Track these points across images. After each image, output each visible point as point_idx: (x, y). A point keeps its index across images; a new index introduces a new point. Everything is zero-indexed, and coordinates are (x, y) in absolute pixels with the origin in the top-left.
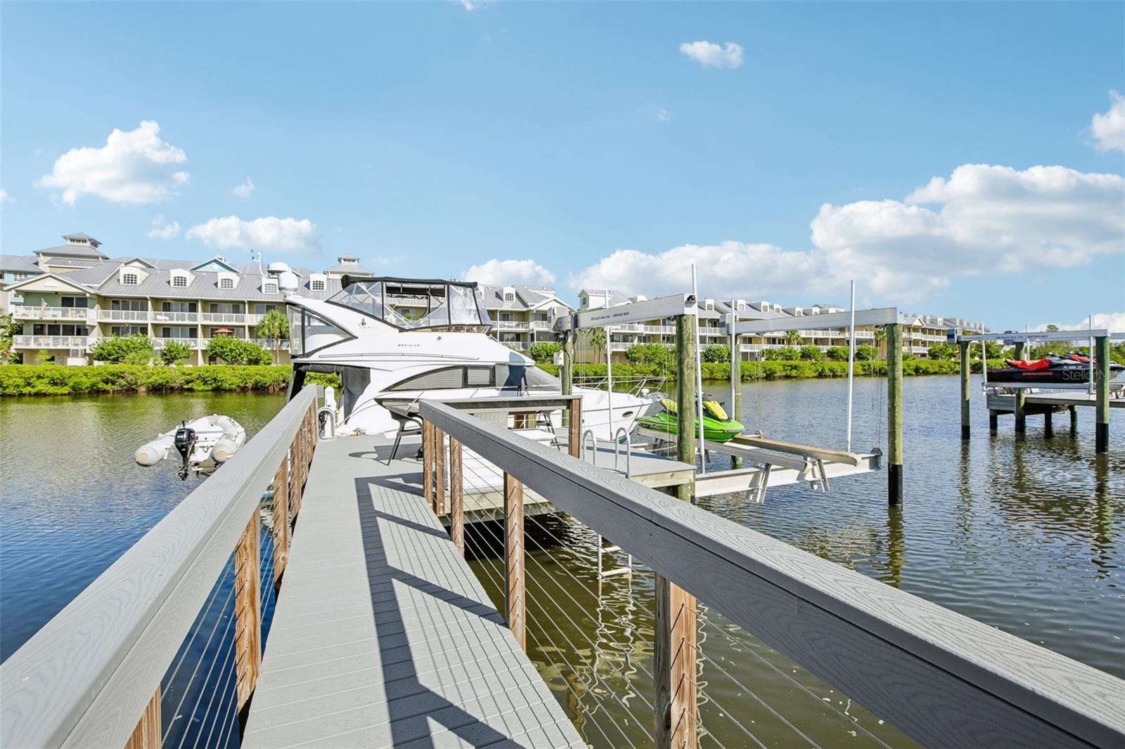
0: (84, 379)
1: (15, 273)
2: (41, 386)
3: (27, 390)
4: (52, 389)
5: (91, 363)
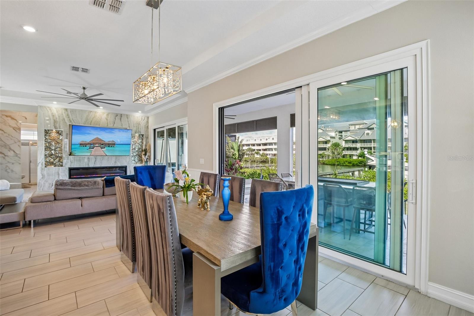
0: (355, 163)
1: (345, 131)
2: (347, 164)
3: (344, 164)
4: (348, 164)
5: (358, 158)
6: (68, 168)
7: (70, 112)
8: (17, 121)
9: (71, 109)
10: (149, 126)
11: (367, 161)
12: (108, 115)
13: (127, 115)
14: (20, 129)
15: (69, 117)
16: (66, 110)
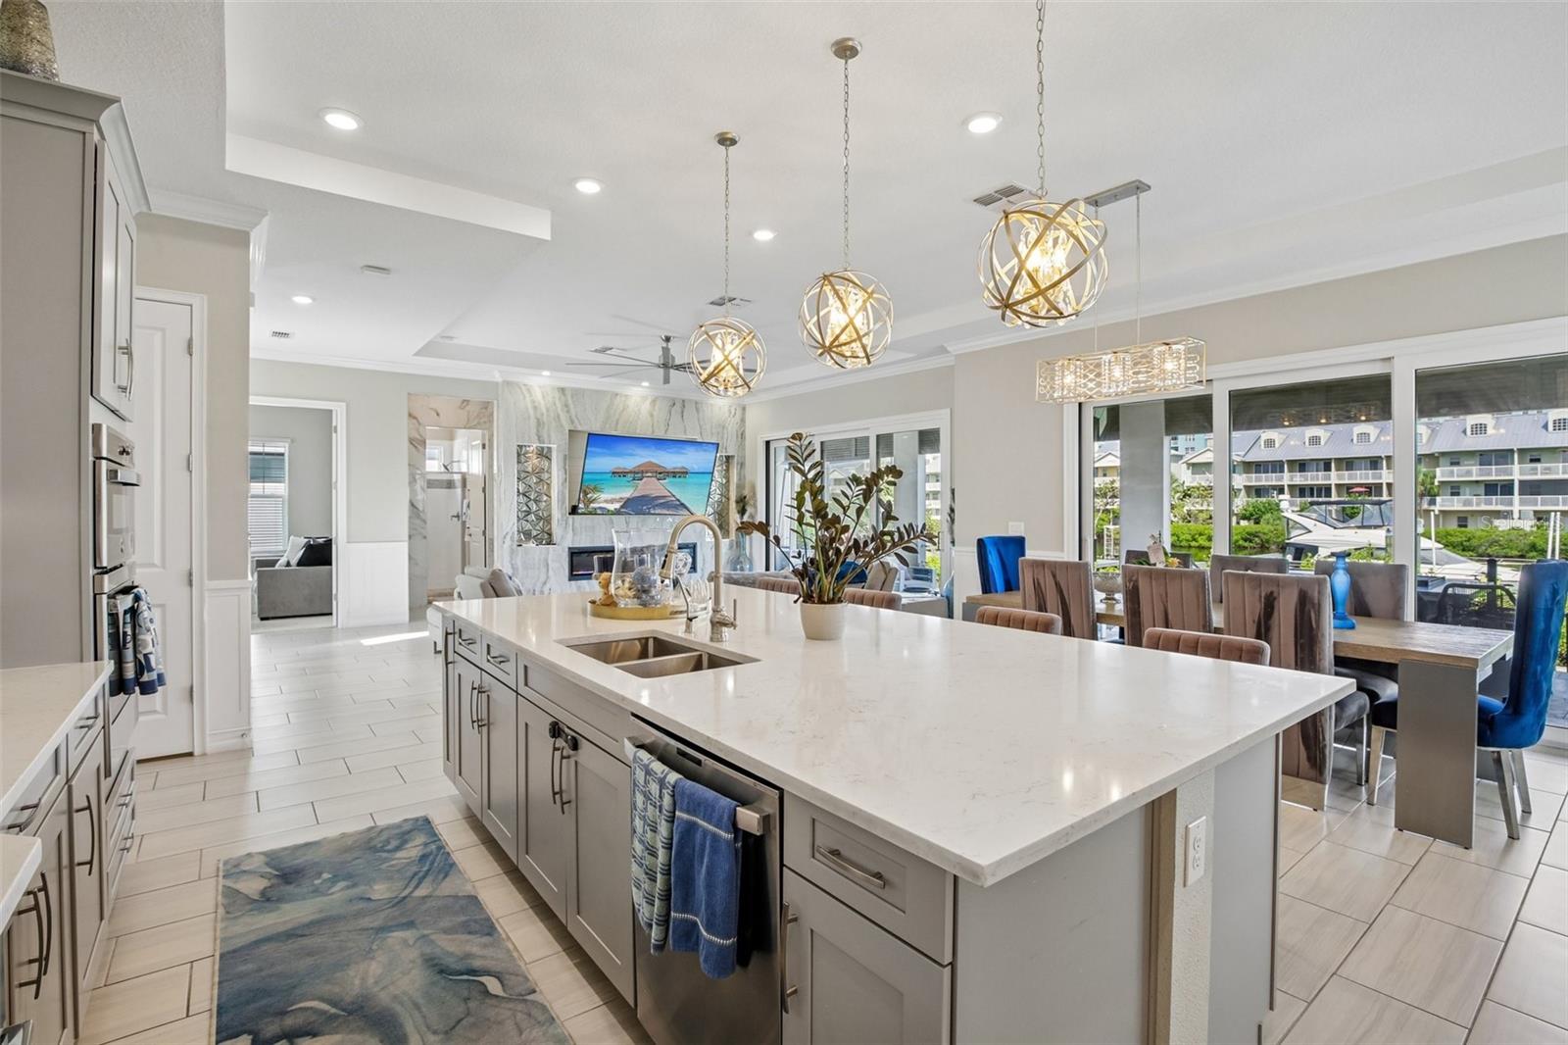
6: (567, 550)
7: (572, 397)
8: (418, 421)
9: (572, 389)
10: (747, 431)
11: (1289, 533)
12: (654, 402)
13: (696, 403)
14: (424, 443)
15: (568, 412)
16: (563, 390)
